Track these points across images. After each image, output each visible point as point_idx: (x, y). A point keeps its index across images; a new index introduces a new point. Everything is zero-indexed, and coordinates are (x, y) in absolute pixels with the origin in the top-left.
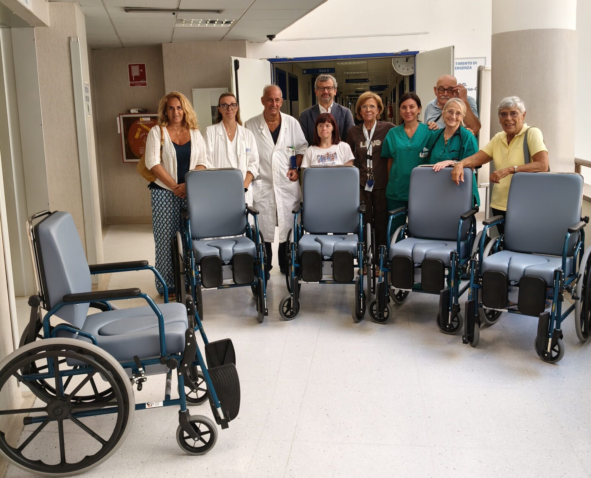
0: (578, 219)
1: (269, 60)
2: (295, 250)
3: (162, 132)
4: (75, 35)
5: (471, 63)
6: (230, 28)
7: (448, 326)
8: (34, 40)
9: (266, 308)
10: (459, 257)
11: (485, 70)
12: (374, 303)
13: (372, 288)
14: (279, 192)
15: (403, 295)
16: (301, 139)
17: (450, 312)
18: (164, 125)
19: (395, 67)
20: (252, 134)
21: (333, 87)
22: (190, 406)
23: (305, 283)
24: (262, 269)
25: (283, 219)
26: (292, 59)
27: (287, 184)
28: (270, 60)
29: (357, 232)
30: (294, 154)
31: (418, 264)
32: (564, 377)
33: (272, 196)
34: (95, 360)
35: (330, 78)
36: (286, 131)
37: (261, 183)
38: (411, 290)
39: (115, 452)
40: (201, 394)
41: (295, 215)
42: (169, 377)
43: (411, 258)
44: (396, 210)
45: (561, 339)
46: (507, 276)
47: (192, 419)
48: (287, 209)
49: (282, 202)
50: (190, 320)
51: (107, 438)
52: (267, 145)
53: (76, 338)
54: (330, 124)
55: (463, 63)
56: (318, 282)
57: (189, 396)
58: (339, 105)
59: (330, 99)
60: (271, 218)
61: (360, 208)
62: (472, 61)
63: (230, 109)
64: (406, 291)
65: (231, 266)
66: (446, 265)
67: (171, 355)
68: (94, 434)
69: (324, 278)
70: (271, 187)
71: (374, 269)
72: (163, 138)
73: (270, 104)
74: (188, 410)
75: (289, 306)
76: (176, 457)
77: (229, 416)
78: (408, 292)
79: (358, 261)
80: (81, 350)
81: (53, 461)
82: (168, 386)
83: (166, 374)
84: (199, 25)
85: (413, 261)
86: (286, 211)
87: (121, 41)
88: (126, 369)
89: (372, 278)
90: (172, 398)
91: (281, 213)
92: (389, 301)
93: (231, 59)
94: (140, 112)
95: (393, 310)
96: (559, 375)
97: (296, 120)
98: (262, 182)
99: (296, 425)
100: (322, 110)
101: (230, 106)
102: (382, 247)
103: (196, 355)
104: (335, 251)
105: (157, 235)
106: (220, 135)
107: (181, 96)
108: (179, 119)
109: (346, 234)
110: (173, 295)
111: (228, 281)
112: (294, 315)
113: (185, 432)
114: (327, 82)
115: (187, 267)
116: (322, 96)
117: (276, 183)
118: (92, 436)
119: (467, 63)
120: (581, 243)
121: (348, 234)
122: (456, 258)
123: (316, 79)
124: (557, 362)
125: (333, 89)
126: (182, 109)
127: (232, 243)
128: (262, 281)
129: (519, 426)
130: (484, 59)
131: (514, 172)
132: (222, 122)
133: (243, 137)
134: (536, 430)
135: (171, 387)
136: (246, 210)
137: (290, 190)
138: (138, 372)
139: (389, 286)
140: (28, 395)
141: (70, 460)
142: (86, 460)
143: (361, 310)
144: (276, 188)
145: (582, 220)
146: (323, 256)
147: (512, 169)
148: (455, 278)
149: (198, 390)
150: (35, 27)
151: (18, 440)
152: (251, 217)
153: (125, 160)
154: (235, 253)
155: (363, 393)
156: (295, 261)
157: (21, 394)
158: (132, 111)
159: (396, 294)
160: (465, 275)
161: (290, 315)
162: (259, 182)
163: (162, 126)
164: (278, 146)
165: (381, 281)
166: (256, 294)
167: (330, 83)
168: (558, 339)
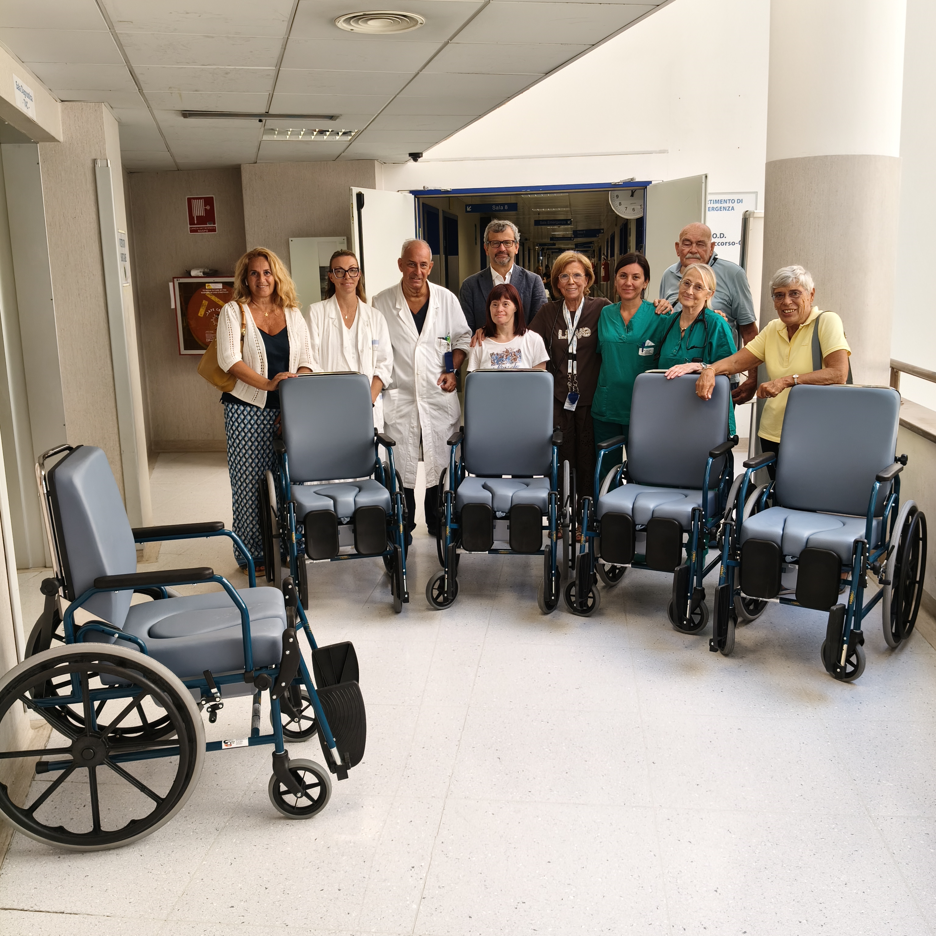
0: (891, 459)
1: (412, 192)
2: (451, 503)
3: (242, 312)
4: (104, 155)
5: (733, 201)
6: (351, 142)
7: (685, 622)
8: (38, 164)
9: (406, 591)
10: (705, 517)
11: (754, 218)
12: (573, 584)
13: (570, 560)
14: (425, 410)
15: (617, 571)
16: (461, 325)
17: (689, 600)
18: (244, 300)
19: (612, 204)
20: (381, 317)
21: (513, 241)
22: (289, 744)
23: (466, 553)
24: (399, 532)
25: (431, 451)
26: (448, 191)
27: (438, 396)
28: (415, 193)
29: (548, 474)
30: (449, 348)
31: (641, 527)
32: (861, 703)
33: (414, 415)
34: (144, 677)
35: (509, 226)
36: (437, 313)
37: (397, 395)
38: (630, 565)
39: (174, 816)
40: (306, 725)
41: (453, 447)
42: (257, 700)
43: (630, 516)
44: (609, 441)
45: (862, 645)
46: (781, 548)
47: (292, 765)
48: (438, 435)
49: (430, 425)
50: (288, 613)
51: (163, 793)
52: (407, 335)
53: (114, 644)
54: (509, 301)
55: (720, 201)
56: (487, 552)
57: (287, 727)
58: (522, 269)
59: (508, 260)
60: (413, 451)
61: (553, 438)
62: (736, 197)
63: (348, 277)
64: (622, 567)
65: (352, 526)
66: (685, 529)
67: (261, 668)
68: (143, 788)
69: (496, 545)
70: (413, 401)
71: (573, 531)
72: (244, 322)
73: (411, 271)
74: (286, 751)
75: (441, 588)
76: (268, 822)
77: (349, 761)
78: (626, 568)
79: (549, 520)
80: (123, 662)
81: (81, 828)
82: (256, 714)
83: (252, 696)
84: (300, 137)
85: (634, 521)
86: (436, 440)
87: (175, 161)
88: (191, 690)
89: (570, 545)
90: (262, 734)
91: (428, 442)
92: (596, 581)
93: (351, 192)
94: (206, 275)
95: (601, 594)
96: (854, 700)
97: (453, 295)
98: (399, 393)
99: (451, 774)
100: (496, 277)
101: (347, 271)
102: (587, 499)
103: (299, 668)
104: (513, 504)
105: (236, 475)
106: (332, 318)
107: (269, 253)
108: (267, 291)
109: (531, 477)
110: (261, 568)
111: (347, 549)
112: (449, 601)
113: (281, 784)
114: (504, 232)
115: (284, 527)
116: (496, 255)
117: (421, 395)
118: (141, 791)
119: (728, 201)
120: (894, 496)
121: (534, 477)
122: (701, 517)
123: (487, 228)
124: (854, 679)
125: (514, 244)
126: (272, 274)
127: (354, 490)
128: (400, 550)
129: (789, 778)
130: (754, 195)
131: (792, 385)
132: (334, 297)
133: (367, 321)
134: (815, 783)
135: (261, 717)
136: (376, 438)
137: (442, 406)
138: (210, 694)
139: (597, 559)
140: (40, 725)
141: (107, 826)
142: (131, 826)
143: (553, 595)
144: (421, 404)
145: (896, 460)
146: (495, 512)
147: (790, 381)
148: (697, 549)
149: (301, 720)
150: (40, 143)
151: (26, 794)
152: (382, 449)
153: (183, 352)
154: (359, 506)
155: (554, 725)
156: (451, 519)
157: (29, 723)
158: (193, 273)
159: (606, 571)
160: (714, 543)
161: (442, 601)
162: (394, 393)
163: (240, 302)
164: (425, 337)
165: (584, 552)
166: (391, 569)
167: (509, 235)
168: (856, 646)
